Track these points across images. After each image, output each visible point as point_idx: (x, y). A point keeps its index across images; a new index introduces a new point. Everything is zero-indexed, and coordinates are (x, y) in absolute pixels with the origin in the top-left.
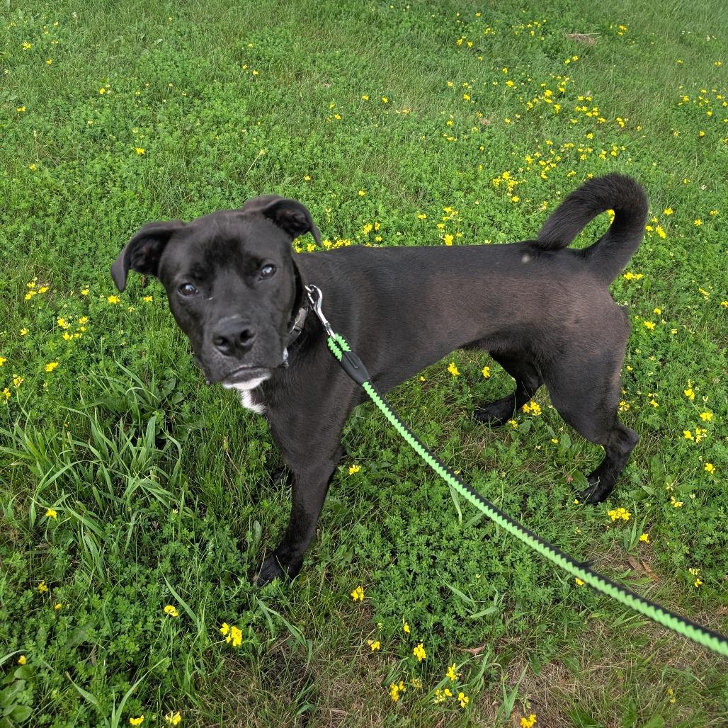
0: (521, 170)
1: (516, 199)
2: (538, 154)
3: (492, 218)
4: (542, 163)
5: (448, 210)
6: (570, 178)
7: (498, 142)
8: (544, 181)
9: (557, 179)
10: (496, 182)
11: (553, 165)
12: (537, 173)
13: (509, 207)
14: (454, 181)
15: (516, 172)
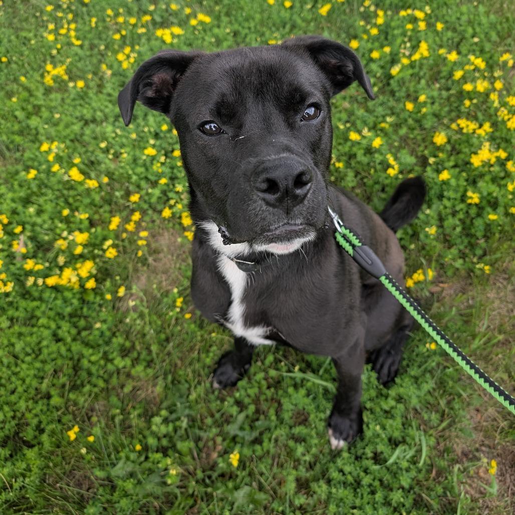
0: (54, 52)
1: (81, 84)
2: (51, 26)
3: (81, 118)
4: (63, 31)
5: (45, 147)
6: (97, 27)
7: (10, 41)
8: (81, 46)
9: (89, 36)
10: (48, 80)
11: (73, 26)
12: (70, 44)
13: (83, 96)
14: (17, 113)
15: (53, 57)
